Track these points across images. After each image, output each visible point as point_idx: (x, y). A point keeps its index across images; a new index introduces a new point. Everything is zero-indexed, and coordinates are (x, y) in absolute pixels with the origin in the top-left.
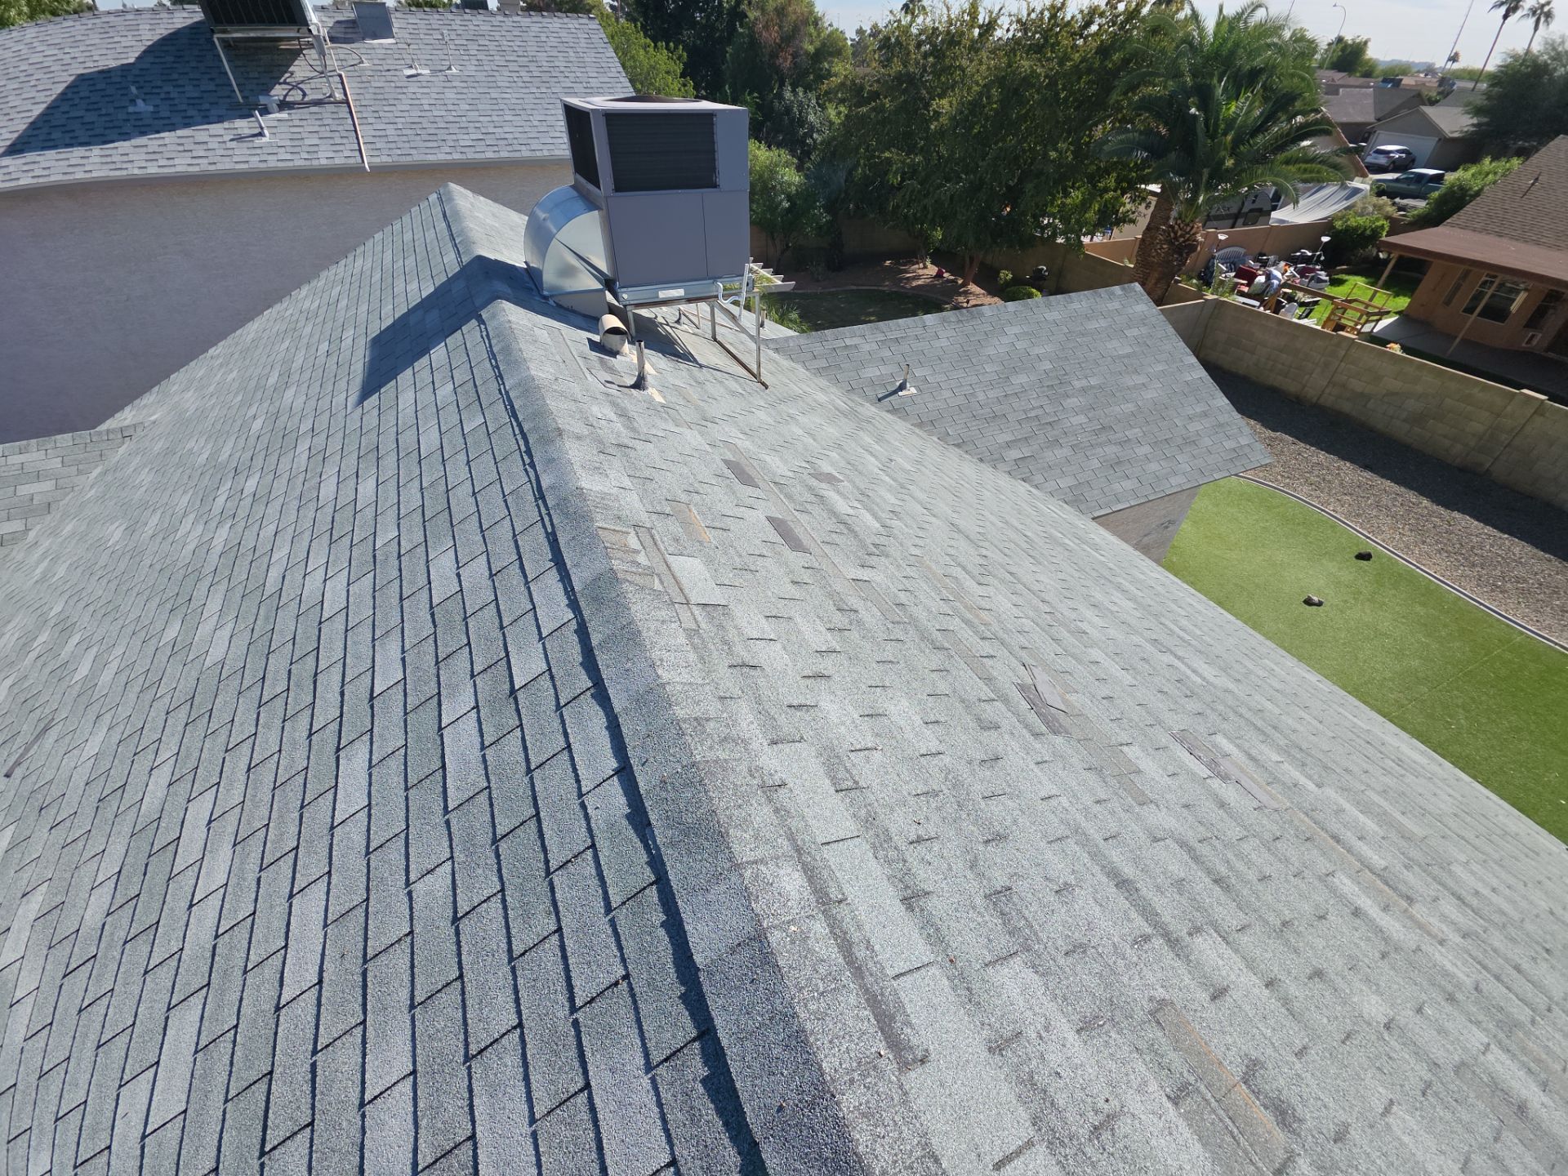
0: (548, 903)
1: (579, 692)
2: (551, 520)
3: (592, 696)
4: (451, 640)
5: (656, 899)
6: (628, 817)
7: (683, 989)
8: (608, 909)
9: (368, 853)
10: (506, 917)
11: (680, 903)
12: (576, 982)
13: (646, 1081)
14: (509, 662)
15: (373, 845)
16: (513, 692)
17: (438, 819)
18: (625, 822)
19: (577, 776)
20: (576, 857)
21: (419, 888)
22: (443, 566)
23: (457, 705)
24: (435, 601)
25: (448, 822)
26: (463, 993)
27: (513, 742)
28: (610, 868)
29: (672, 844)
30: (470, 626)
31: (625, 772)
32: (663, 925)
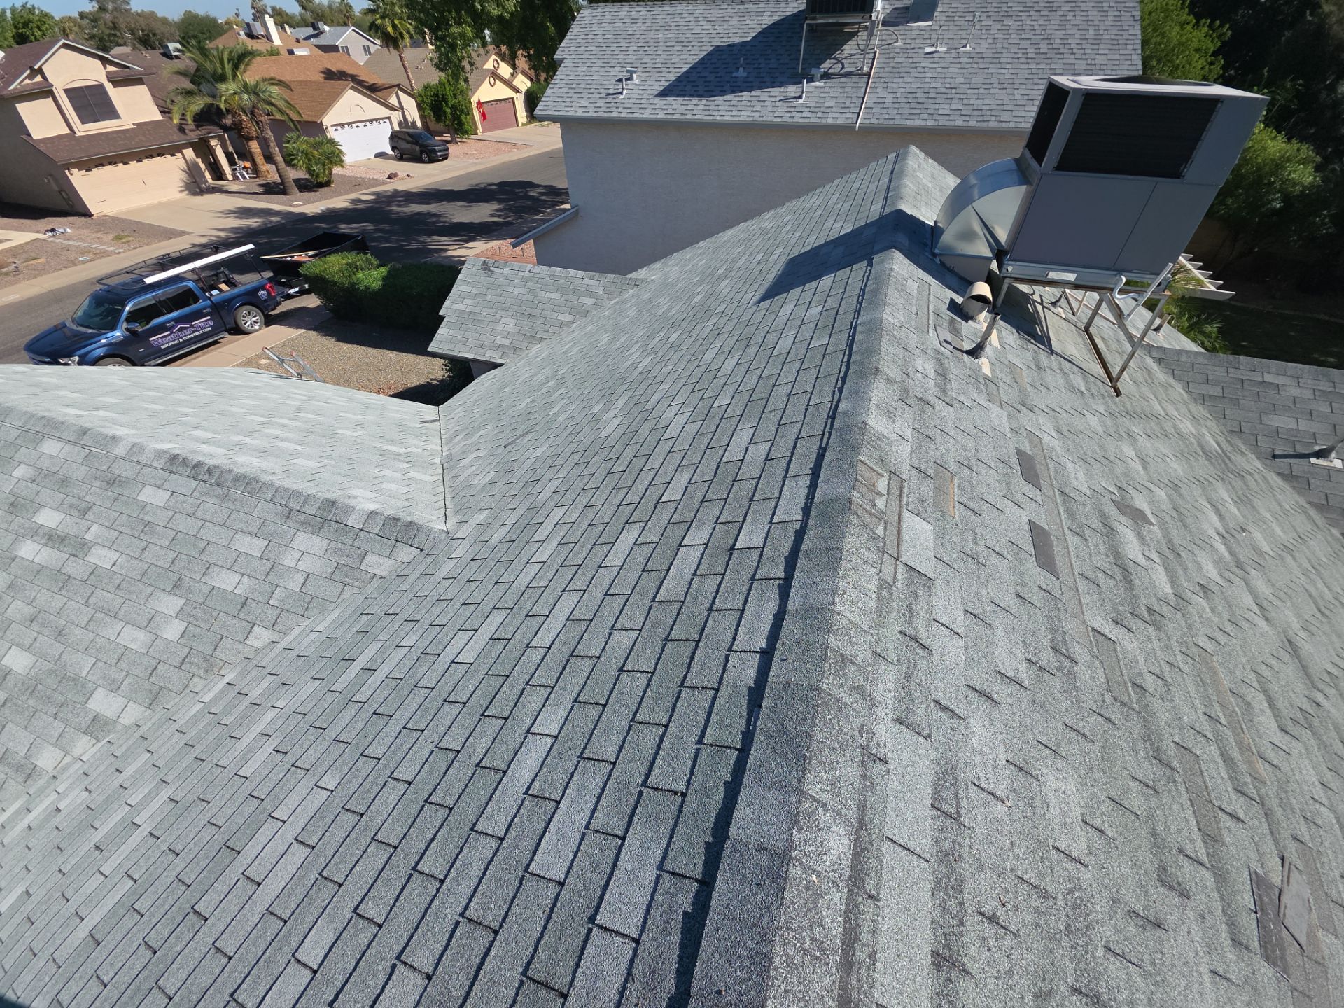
0: (670, 704)
1: (772, 576)
2: (829, 439)
3: (779, 585)
4: (718, 492)
5: (732, 762)
6: (750, 689)
7: (711, 840)
8: (700, 741)
9: (606, 595)
10: (645, 692)
11: (745, 779)
12: (656, 770)
13: (654, 873)
14: (742, 526)
15: (611, 592)
16: (732, 548)
17: (648, 601)
18: (745, 691)
19: (736, 635)
20: (703, 688)
21: (616, 634)
22: (743, 436)
23: (698, 536)
24: (725, 459)
25: (651, 607)
26: (600, 717)
27: (712, 583)
28: (718, 714)
29: (766, 734)
30: (734, 487)
31: (767, 655)
32: (726, 783)
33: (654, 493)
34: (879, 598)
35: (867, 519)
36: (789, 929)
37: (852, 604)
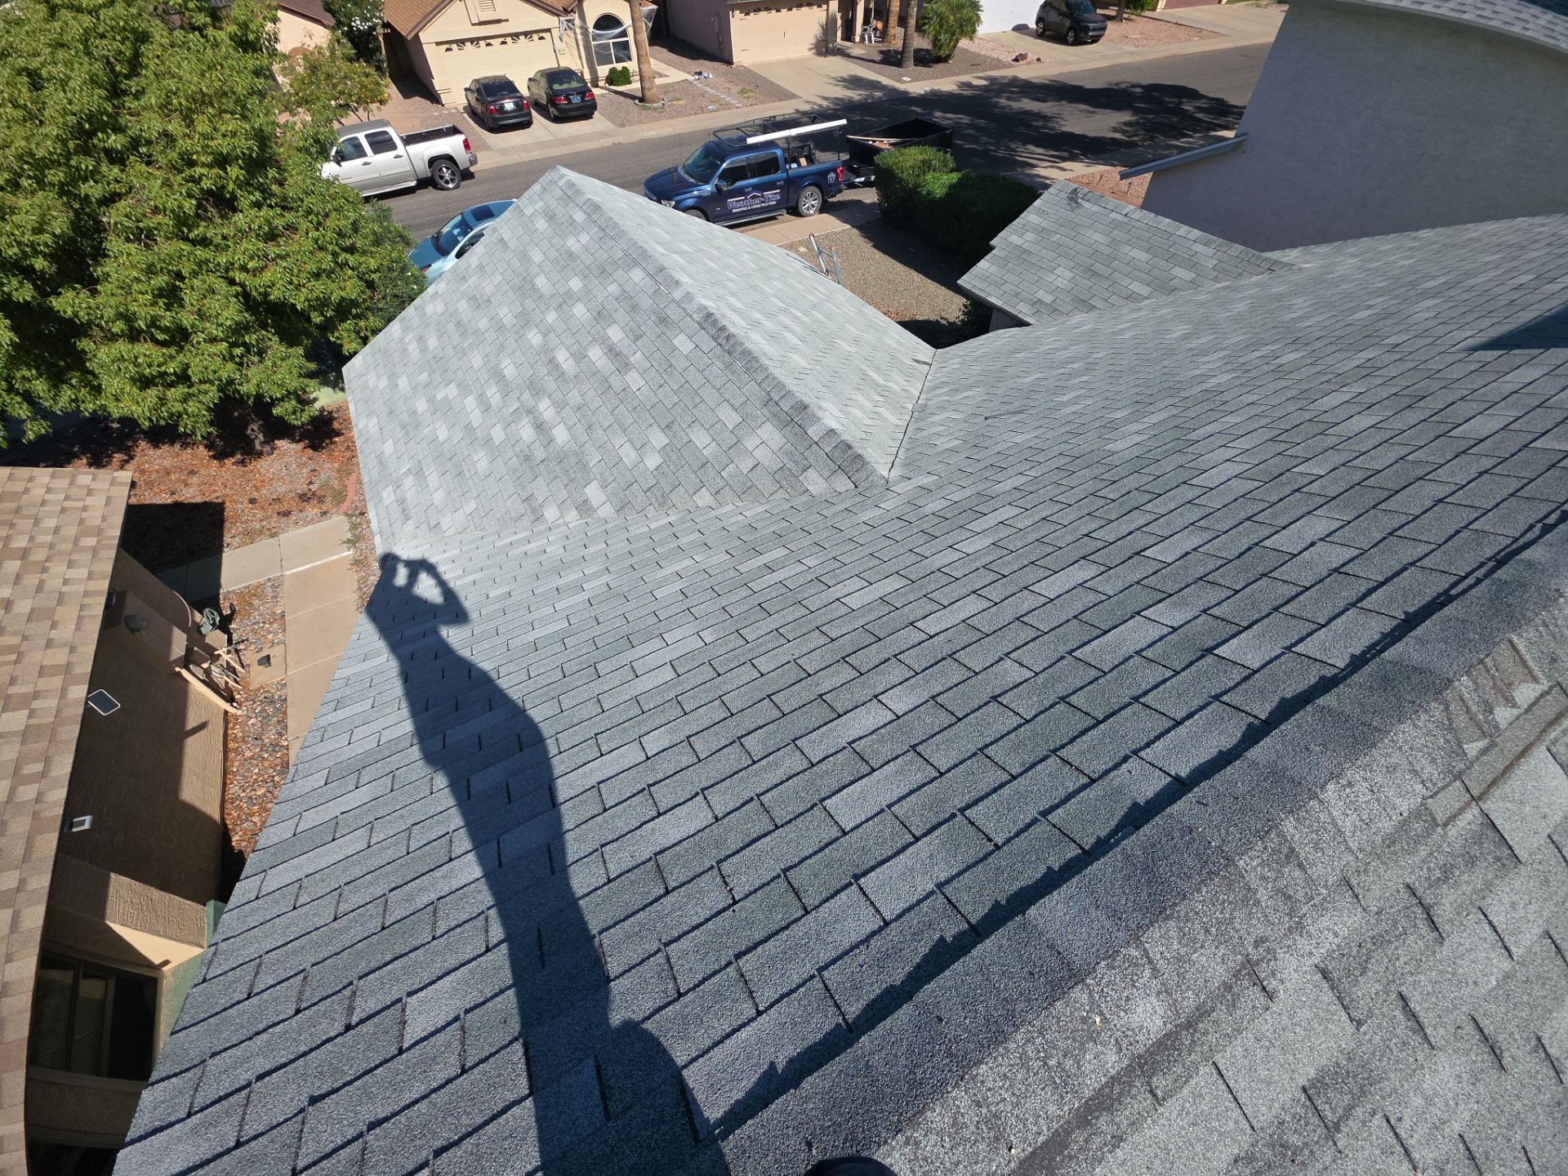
0: (1031, 761)
1: (1247, 709)
2: (1471, 587)
3: (1250, 725)
4: (1231, 577)
5: (1069, 856)
7: (1004, 903)
8: (1045, 813)
9: (1018, 619)
10: (1009, 733)
11: (1075, 880)
12: (981, 806)
13: (930, 886)
14: (1240, 632)
15: (1024, 619)
17: (1062, 650)
18: (1129, 803)
19: (1153, 742)
20: (1077, 769)
21: (1008, 663)
22: (1319, 526)
23: (1168, 615)
24: (1267, 543)
25: (1063, 658)
26: (949, 726)
27: (1155, 674)
28: (1079, 803)
29: (1127, 857)
30: (1259, 583)
31: (1179, 787)
32: (1049, 868)
33: (1138, 541)
34: (1404, 825)
35: (1461, 720)
36: (1041, 1033)
37: (1351, 805)
